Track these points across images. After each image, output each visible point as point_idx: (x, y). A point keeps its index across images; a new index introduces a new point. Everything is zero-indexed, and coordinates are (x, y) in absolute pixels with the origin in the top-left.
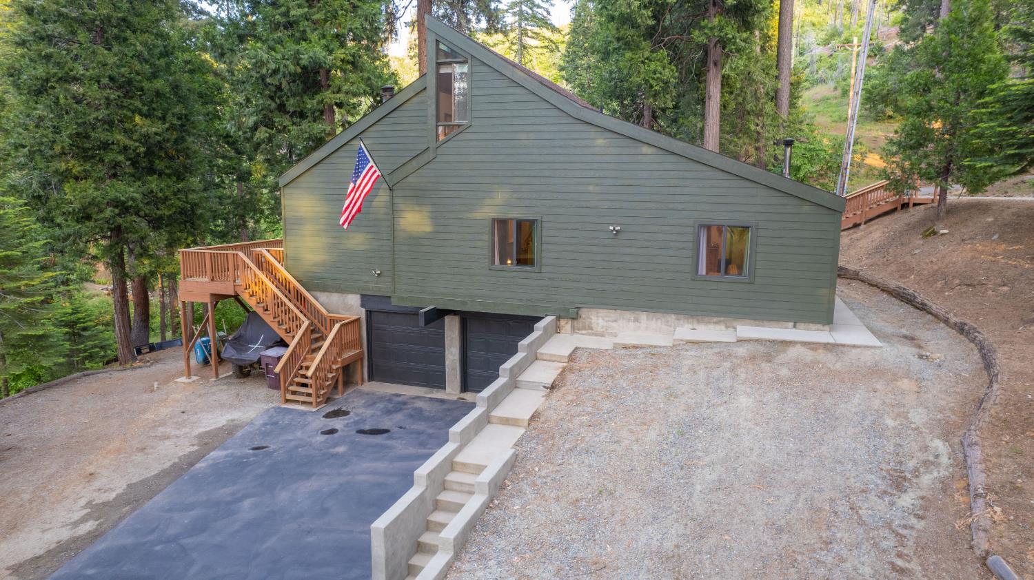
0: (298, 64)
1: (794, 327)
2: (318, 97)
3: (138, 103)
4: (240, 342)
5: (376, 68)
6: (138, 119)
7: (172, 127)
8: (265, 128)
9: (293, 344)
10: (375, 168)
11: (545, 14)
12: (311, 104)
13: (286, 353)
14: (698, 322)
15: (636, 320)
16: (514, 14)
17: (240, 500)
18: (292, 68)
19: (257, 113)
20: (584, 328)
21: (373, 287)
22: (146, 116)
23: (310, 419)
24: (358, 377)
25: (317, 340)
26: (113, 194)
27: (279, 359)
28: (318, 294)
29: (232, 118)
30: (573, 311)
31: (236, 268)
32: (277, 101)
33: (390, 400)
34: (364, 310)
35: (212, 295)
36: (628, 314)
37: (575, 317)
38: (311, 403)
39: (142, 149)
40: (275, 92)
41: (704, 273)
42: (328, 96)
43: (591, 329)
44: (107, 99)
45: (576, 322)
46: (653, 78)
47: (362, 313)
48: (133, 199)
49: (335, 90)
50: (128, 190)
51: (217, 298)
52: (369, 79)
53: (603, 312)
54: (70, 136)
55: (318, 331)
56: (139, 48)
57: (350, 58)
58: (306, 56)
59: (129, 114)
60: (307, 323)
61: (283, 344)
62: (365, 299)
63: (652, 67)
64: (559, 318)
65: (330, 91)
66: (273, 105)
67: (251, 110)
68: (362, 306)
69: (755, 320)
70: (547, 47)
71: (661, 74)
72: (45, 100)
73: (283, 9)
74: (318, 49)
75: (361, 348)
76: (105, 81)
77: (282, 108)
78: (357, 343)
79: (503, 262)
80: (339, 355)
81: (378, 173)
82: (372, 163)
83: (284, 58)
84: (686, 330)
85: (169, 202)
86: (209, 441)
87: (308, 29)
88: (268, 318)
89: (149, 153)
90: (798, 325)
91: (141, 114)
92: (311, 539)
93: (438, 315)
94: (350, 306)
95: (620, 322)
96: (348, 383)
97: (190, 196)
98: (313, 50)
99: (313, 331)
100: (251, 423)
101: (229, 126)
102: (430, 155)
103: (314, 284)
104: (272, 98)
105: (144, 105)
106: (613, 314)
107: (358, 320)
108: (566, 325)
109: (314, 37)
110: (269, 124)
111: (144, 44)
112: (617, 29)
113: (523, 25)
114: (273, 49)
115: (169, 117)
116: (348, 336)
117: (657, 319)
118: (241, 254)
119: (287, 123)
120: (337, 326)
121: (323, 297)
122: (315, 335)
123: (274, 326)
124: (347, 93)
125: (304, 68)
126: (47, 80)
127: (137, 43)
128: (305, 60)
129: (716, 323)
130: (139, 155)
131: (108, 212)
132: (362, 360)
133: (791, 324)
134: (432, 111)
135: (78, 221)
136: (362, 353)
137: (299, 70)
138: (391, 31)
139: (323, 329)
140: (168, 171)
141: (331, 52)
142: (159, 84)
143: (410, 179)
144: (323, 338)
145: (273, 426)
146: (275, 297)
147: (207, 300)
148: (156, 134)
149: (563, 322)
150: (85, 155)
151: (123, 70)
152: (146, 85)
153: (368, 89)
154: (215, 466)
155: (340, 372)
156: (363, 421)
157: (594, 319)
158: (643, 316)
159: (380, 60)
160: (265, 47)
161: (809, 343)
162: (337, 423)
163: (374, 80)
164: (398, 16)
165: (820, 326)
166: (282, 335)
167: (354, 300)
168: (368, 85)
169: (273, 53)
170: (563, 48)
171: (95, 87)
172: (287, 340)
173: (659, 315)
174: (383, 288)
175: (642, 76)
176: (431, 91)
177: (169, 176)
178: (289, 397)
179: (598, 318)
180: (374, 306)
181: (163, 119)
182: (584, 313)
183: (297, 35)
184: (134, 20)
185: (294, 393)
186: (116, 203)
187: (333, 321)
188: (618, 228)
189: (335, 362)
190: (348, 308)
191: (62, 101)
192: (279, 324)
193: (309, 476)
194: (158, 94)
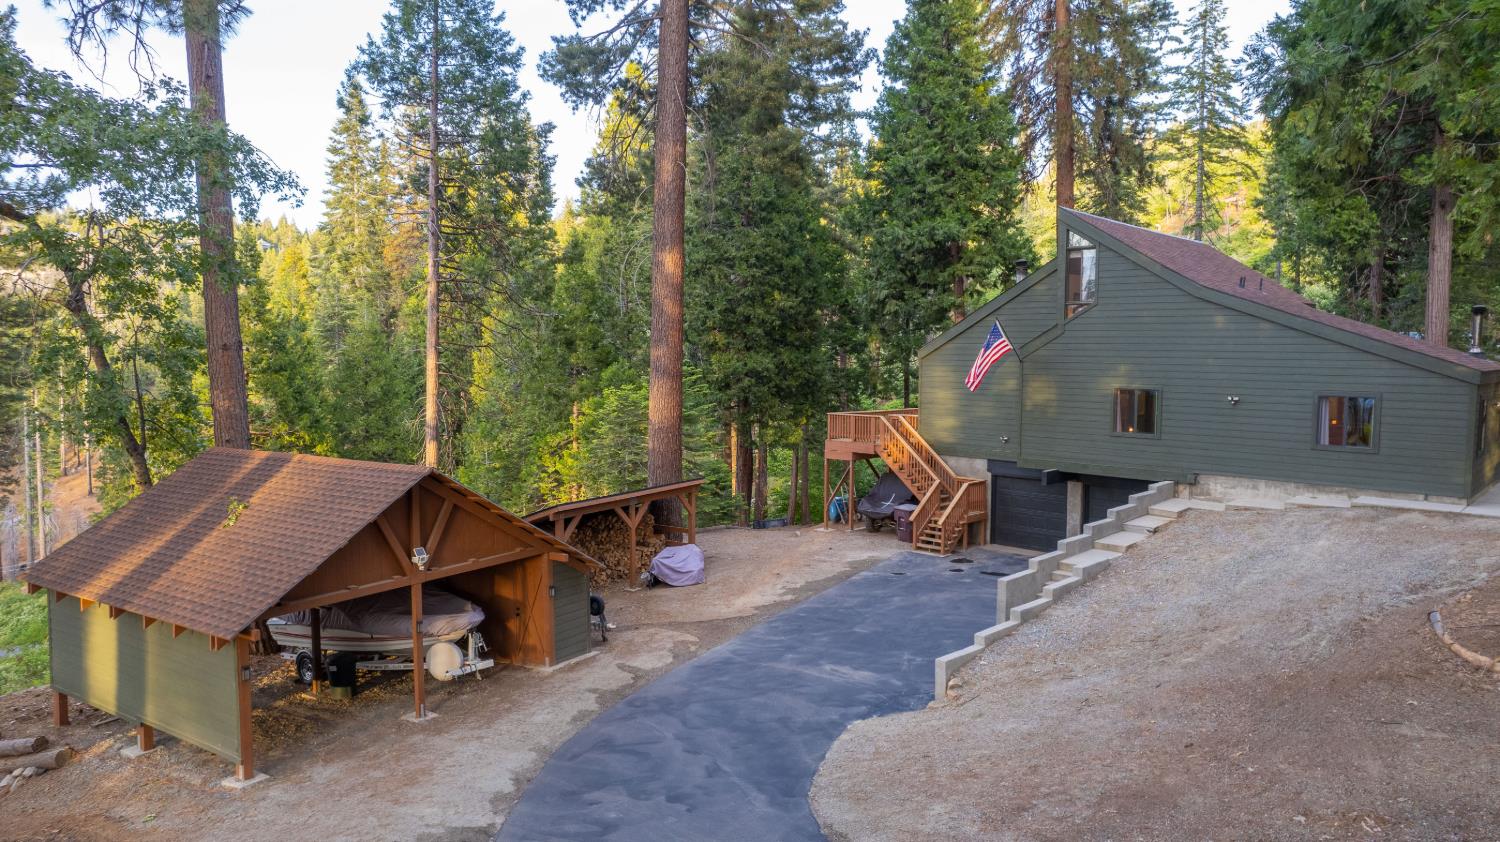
0: (932, 239)
1: (1426, 499)
2: (950, 270)
3: (777, 279)
4: (874, 498)
5: (1010, 237)
6: (777, 295)
7: (804, 301)
8: (894, 301)
9: (923, 501)
10: (1007, 342)
11: (1237, 130)
12: (942, 277)
13: (917, 509)
14: (1319, 491)
15: (1255, 487)
16: (1193, 135)
17: (893, 596)
18: (927, 244)
19: (890, 286)
20: (1201, 494)
21: (999, 453)
22: (783, 290)
23: (938, 561)
24: (981, 537)
25: (943, 500)
26: (751, 365)
27: (911, 512)
28: (948, 458)
29: (865, 292)
30: (1190, 478)
31: (877, 431)
32: (908, 273)
33: (1011, 558)
34: (990, 475)
35: (854, 454)
36: (1246, 482)
37: (1193, 483)
38: (938, 551)
39: (778, 323)
40: (906, 265)
41: (1327, 443)
42: (959, 268)
43: (1209, 494)
44: (753, 276)
45: (1194, 488)
46: (1346, 230)
47: (988, 477)
48: (767, 370)
49: (967, 262)
50: (763, 361)
51: (858, 456)
52: (1002, 249)
53: (1221, 479)
54: (720, 312)
55: (947, 492)
56: (783, 228)
57: (984, 230)
58: (941, 232)
59: (770, 290)
60: (937, 481)
61: (914, 501)
62: (992, 464)
63: (1345, 217)
64: (1177, 483)
65: (961, 264)
66: (905, 278)
67: (883, 284)
68: (989, 470)
69: (1381, 491)
70: (1240, 174)
71: (1357, 224)
72: (704, 280)
73: (919, 186)
74: (952, 225)
75: (986, 508)
76: (753, 260)
77: (913, 280)
78: (981, 504)
79: (1125, 429)
80: (966, 512)
81: (1010, 347)
82: (1004, 338)
83: (919, 234)
84: (1305, 497)
85: (796, 374)
86: (857, 567)
87: (942, 204)
88: (903, 477)
89: (783, 326)
90: (1429, 498)
91: (779, 289)
92: (948, 618)
93: (1061, 478)
94: (977, 470)
95: (1238, 489)
96: (972, 541)
97: (815, 368)
98: (947, 225)
99: (942, 492)
100: (889, 559)
101: (860, 300)
102: (1058, 332)
103: (945, 450)
104: (903, 271)
105: (782, 280)
106: (1232, 481)
107: (983, 483)
108: (1184, 490)
109: (948, 210)
110: (900, 297)
111: (787, 224)
112: (1298, 176)
113: (1205, 146)
114: (910, 226)
115: (802, 291)
116: (975, 496)
117: (1276, 487)
118: (882, 417)
119: (916, 295)
120: (965, 486)
121: (953, 461)
122: (943, 495)
123: (908, 483)
124: (979, 264)
125: (937, 243)
126: (706, 263)
127: (781, 223)
128: (940, 235)
129: (1338, 493)
130: (774, 328)
131: (746, 381)
132: (986, 520)
133: (1421, 497)
134: (1061, 293)
135: (720, 390)
136: (986, 514)
137: (933, 245)
138: (1027, 191)
139: (950, 490)
140: (797, 343)
141: (965, 225)
142: (796, 260)
143: (1040, 352)
144: (949, 499)
145: (907, 562)
146: (911, 457)
147: (850, 458)
148: (791, 307)
149: (1181, 487)
150: (728, 328)
151: (768, 249)
152: (785, 262)
153: (1000, 260)
154: (866, 579)
155: (966, 527)
156: (987, 567)
157: (1212, 486)
158: (1262, 484)
159: (1013, 226)
160: (901, 224)
161: (1430, 512)
162: (964, 566)
163: (1007, 250)
164: (1036, 174)
165: (1456, 500)
166: (914, 491)
167: (981, 465)
168: (1001, 256)
169: (909, 229)
170: (1263, 174)
171: (744, 266)
172: (918, 496)
173: (1278, 484)
174: (1009, 454)
175: (1330, 229)
176: (1062, 274)
177: (798, 348)
178: (920, 545)
179: (1217, 485)
180: (1000, 471)
181: (796, 293)
182: (1202, 479)
183: (932, 210)
184: (780, 202)
185: (924, 542)
186: (752, 373)
187: (960, 483)
188: (1236, 399)
189: (961, 518)
190: (975, 472)
191: (717, 280)
192: (913, 482)
193: (942, 591)
194: (795, 269)
